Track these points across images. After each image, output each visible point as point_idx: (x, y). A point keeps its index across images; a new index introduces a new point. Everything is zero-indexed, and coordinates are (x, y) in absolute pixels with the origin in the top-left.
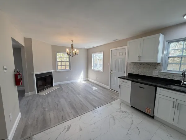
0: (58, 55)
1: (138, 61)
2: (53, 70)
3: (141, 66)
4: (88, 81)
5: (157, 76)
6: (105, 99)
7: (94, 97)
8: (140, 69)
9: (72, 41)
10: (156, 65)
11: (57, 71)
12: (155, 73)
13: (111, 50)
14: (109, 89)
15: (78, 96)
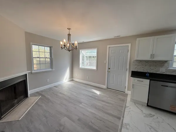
0: (35, 48)
1: (151, 59)
2: (28, 71)
3: (147, 63)
4: (74, 82)
5: (164, 72)
6: (116, 102)
7: (104, 103)
8: (146, 67)
9: (69, 29)
10: (163, 63)
11: (33, 72)
12: (162, 70)
13: (108, 46)
14: (106, 89)
15: (81, 105)
